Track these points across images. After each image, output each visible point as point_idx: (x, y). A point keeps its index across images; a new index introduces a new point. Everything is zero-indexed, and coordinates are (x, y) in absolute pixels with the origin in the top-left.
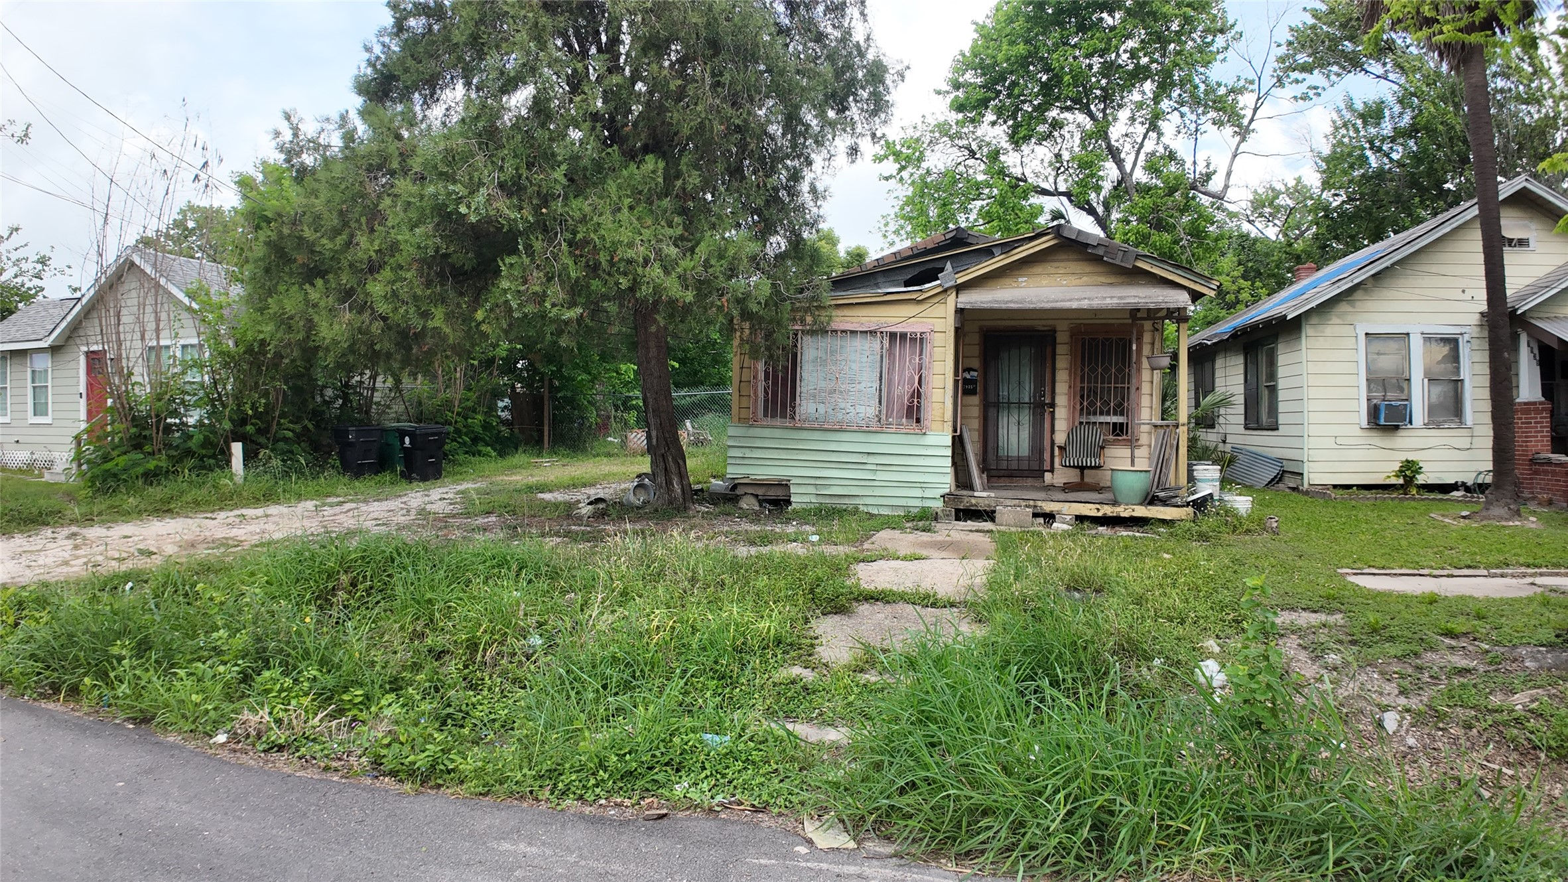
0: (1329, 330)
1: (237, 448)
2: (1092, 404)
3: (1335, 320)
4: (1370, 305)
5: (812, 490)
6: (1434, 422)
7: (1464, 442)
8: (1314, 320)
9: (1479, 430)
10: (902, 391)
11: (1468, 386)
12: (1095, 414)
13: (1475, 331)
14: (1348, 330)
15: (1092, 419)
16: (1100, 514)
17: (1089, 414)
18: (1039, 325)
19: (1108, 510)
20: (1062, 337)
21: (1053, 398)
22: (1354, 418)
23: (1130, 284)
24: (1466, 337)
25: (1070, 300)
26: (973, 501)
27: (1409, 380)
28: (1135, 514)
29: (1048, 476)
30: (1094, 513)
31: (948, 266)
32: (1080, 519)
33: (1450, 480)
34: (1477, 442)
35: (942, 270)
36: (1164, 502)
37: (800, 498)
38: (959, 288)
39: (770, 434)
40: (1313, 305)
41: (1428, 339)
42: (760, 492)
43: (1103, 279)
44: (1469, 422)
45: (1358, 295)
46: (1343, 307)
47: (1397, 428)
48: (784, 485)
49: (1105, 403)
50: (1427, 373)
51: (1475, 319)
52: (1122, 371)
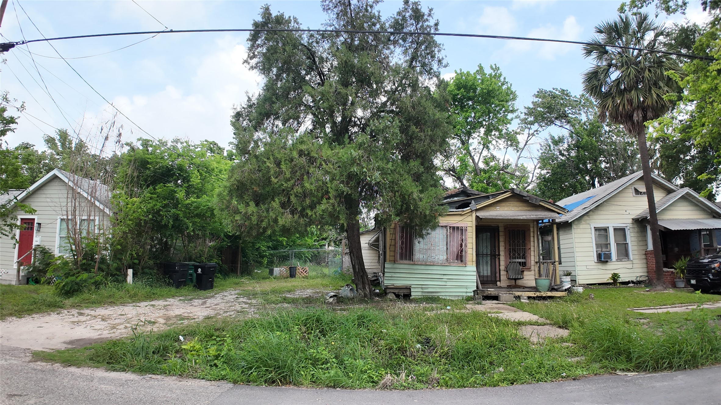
0: (581, 226)
1: (130, 272)
2: (514, 255)
3: (583, 223)
4: (595, 217)
5: (420, 290)
6: (619, 260)
7: (630, 266)
8: (576, 223)
9: (635, 261)
10: (455, 249)
11: (630, 245)
12: (515, 258)
13: (631, 226)
14: (587, 226)
15: (514, 260)
16: (536, 296)
17: (513, 258)
18: (492, 224)
19: (538, 294)
20: (501, 229)
21: (499, 253)
22: (592, 259)
23: (536, 210)
24: (628, 228)
26: (489, 292)
27: (610, 244)
28: (548, 295)
29: (498, 283)
30: (533, 295)
31: (473, 202)
32: (529, 298)
33: (627, 280)
34: (635, 266)
35: (470, 203)
36: (556, 290)
37: (415, 294)
38: (477, 210)
39: (403, 267)
40: (577, 217)
41: (615, 229)
42: (396, 291)
44: (631, 259)
45: (591, 213)
46: (586, 218)
47: (607, 262)
48: (409, 288)
49: (519, 254)
50: (615, 241)
51: (630, 221)
52: (524, 242)
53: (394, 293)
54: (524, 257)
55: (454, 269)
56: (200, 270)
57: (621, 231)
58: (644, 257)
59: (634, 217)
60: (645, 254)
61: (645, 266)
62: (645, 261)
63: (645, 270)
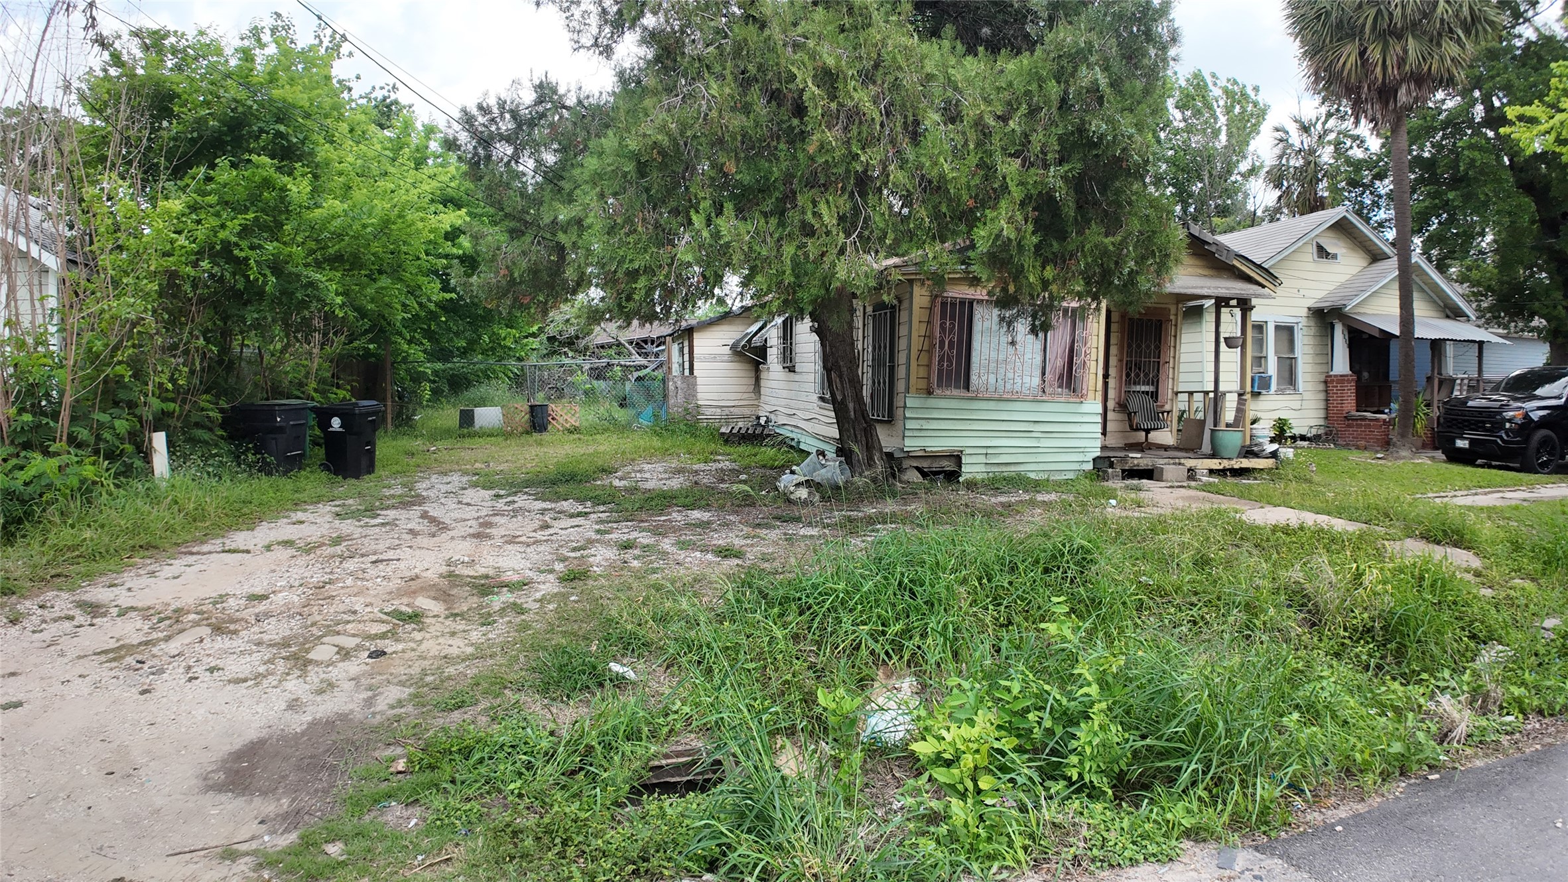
1: (159, 440)
2: (1138, 375)
5: (982, 459)
6: (1281, 391)
7: (1297, 405)
9: (1307, 396)
11: (1299, 361)
12: (1139, 383)
13: (1304, 322)
15: (1138, 388)
16: (1221, 467)
17: (1135, 384)
24: (1300, 325)
25: (1202, 287)
26: (1136, 462)
27: (1266, 356)
28: (1243, 466)
30: (1217, 466)
32: (1212, 472)
34: (1306, 404)
36: (1256, 455)
37: (972, 469)
39: (947, 404)
41: (1278, 328)
42: (924, 464)
43: (1200, 271)
44: (1301, 390)
47: (1261, 393)
48: (957, 458)
49: (1146, 375)
50: (1276, 352)
51: (1304, 312)
52: (1158, 348)
53: (917, 468)
54: (1156, 382)
55: (1058, 409)
56: (336, 423)
57: (1286, 332)
58: (1322, 387)
59: (1311, 303)
60: (1326, 382)
61: (1322, 405)
62: (1322, 396)
63: (1322, 414)
